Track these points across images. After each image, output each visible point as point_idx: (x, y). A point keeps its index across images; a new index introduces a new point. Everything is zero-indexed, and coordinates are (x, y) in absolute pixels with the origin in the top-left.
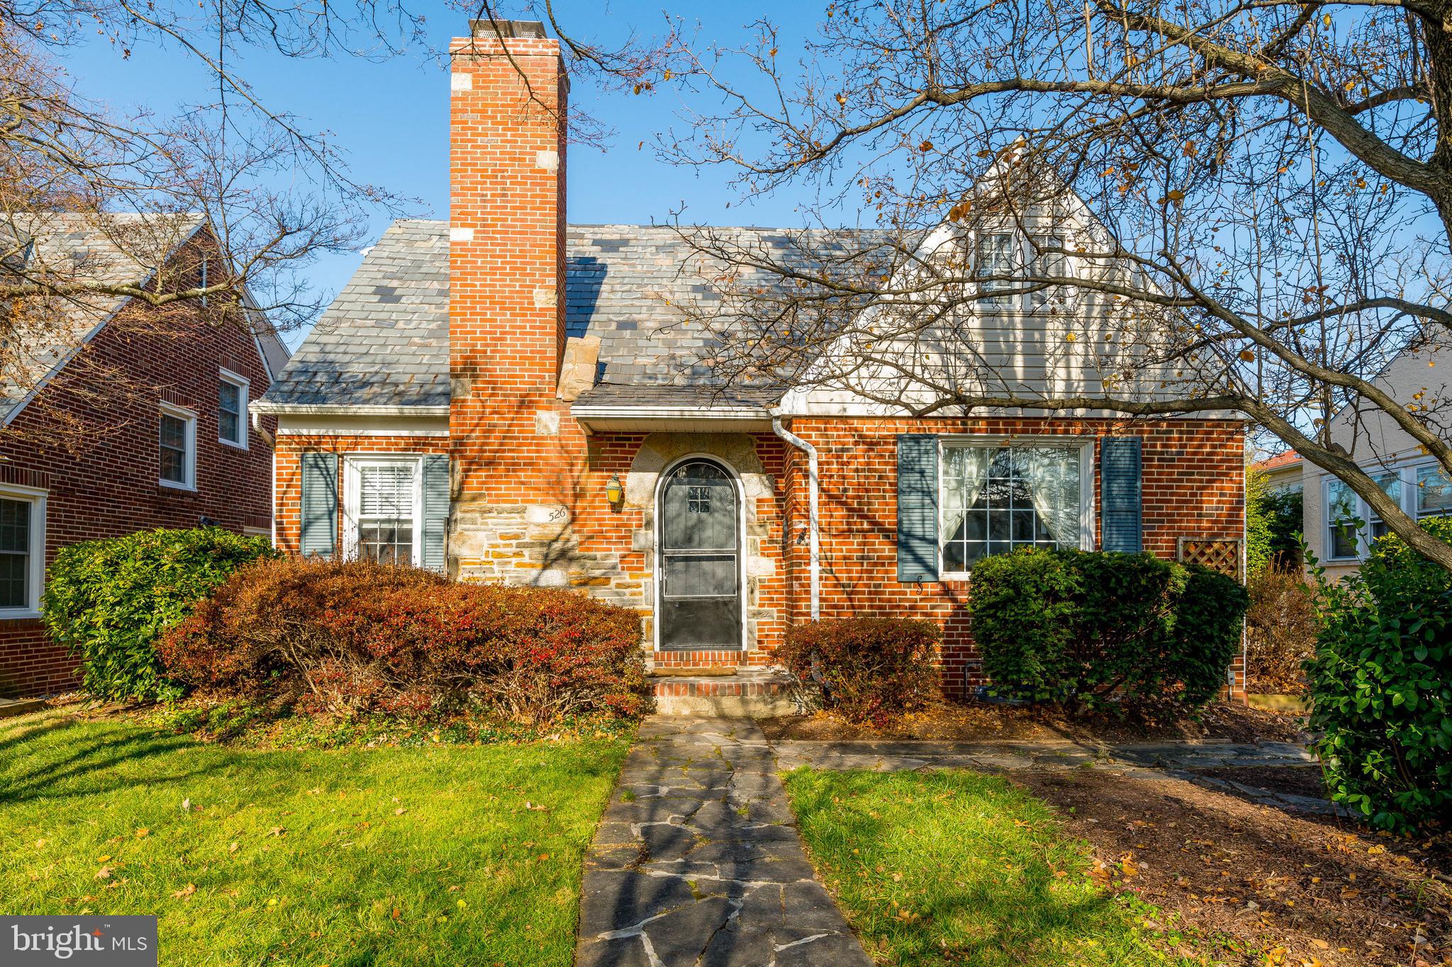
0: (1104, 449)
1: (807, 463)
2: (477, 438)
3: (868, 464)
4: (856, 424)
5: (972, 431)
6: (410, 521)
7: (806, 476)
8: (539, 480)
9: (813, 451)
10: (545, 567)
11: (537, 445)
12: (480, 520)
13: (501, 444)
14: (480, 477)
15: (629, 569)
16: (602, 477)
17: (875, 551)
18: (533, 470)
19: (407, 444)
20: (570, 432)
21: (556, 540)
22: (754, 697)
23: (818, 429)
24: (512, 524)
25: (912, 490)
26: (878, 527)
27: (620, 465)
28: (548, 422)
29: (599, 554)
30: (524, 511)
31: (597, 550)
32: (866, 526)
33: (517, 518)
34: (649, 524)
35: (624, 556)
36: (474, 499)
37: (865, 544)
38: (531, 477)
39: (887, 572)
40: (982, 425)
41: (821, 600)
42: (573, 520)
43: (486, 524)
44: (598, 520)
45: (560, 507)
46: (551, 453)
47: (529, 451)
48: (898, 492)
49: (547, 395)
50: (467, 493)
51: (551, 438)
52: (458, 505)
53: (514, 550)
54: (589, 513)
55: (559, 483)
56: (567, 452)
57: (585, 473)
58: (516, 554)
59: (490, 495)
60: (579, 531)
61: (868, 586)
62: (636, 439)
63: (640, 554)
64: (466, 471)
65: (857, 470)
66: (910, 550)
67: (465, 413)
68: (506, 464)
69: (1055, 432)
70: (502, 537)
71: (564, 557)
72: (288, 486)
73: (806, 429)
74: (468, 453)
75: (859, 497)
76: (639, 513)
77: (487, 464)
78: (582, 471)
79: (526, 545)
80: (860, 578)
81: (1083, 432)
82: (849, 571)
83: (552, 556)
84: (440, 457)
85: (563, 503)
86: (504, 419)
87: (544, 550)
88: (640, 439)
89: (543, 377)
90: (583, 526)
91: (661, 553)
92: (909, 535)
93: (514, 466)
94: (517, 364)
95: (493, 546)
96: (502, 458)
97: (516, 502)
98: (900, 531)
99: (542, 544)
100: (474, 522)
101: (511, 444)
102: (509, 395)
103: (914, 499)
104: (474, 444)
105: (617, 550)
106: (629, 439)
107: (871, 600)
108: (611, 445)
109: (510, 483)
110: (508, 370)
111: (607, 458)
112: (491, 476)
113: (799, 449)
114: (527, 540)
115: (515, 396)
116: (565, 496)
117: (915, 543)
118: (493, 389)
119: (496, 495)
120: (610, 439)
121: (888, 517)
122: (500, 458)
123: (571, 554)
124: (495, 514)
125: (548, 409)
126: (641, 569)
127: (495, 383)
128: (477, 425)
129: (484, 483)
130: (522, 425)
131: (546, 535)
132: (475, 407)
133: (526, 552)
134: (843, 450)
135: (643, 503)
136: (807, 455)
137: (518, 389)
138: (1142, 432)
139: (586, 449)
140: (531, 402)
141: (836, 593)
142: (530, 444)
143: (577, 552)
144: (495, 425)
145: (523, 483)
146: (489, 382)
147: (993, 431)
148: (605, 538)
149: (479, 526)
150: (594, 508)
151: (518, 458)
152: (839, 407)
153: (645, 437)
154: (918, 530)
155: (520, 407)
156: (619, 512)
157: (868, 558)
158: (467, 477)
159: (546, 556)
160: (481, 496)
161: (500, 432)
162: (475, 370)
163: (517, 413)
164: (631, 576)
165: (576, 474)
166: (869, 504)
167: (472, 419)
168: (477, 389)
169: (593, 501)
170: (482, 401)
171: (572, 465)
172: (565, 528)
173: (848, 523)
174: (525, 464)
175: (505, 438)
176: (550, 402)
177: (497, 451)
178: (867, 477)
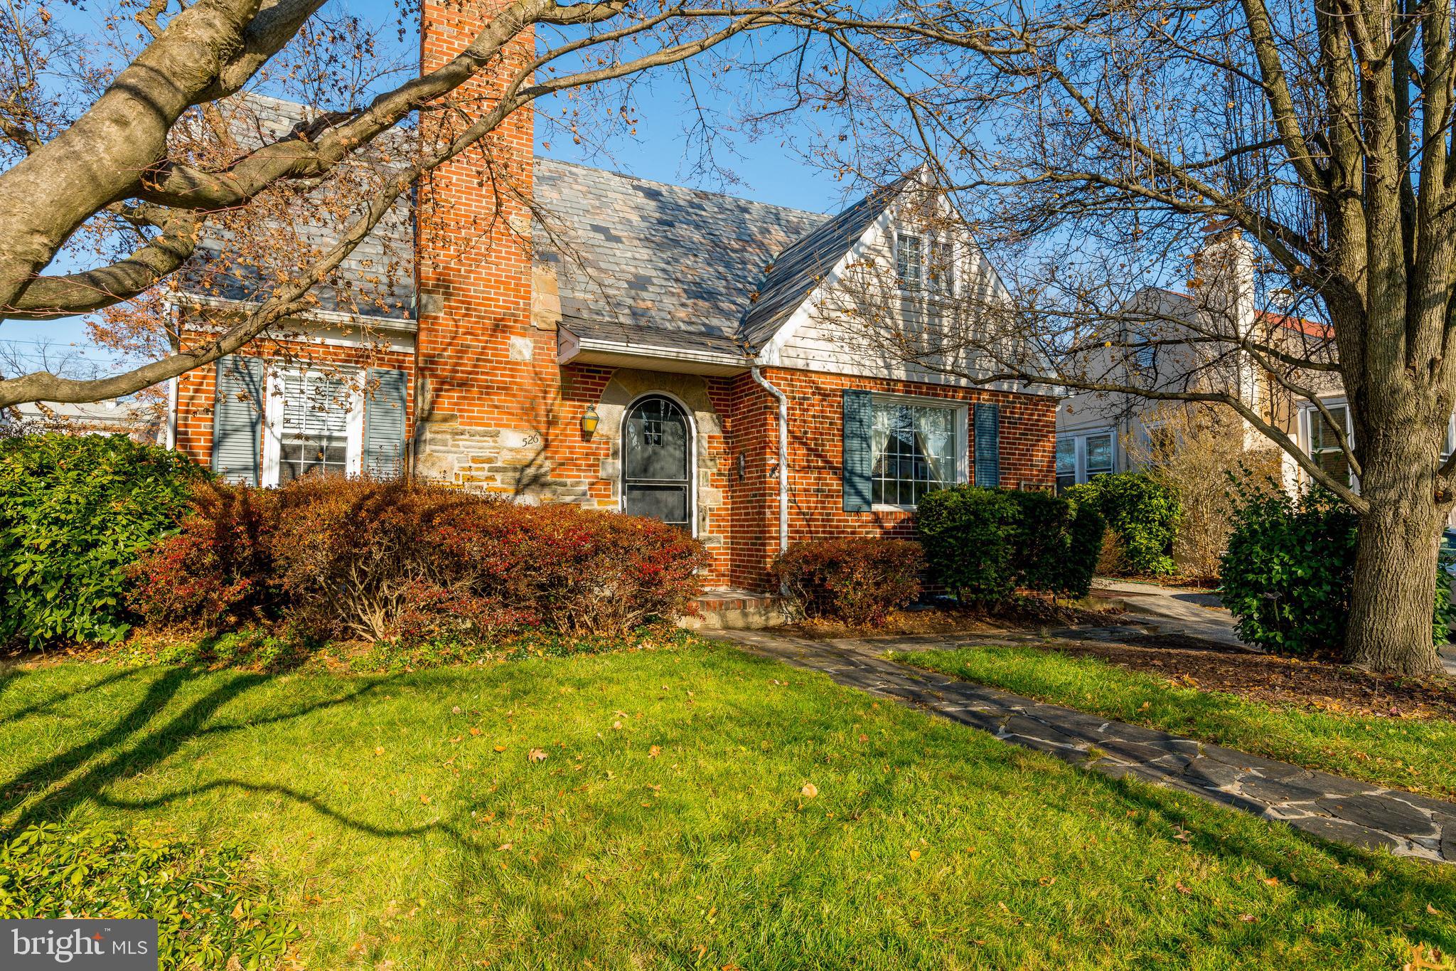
0: (974, 411)
1: (778, 407)
2: (450, 357)
3: (822, 411)
4: (814, 377)
5: (894, 391)
6: (344, 439)
7: (777, 418)
8: (514, 406)
9: (783, 398)
10: (517, 493)
11: (511, 370)
12: (450, 442)
13: (475, 366)
14: (452, 397)
15: (597, 496)
16: (574, 407)
17: (827, 485)
18: (506, 395)
19: (349, 355)
20: (543, 360)
21: (529, 466)
22: (752, 610)
23: (786, 379)
24: (485, 448)
25: (855, 435)
26: (829, 465)
27: (591, 396)
28: (521, 348)
29: (569, 481)
30: (497, 434)
31: (569, 477)
32: (820, 464)
33: (489, 442)
34: (615, 454)
35: (593, 484)
36: (445, 420)
37: (819, 479)
38: (505, 401)
39: (835, 503)
40: (900, 386)
41: (789, 526)
42: (546, 446)
43: (458, 446)
44: (569, 447)
45: (533, 433)
46: (525, 380)
47: (502, 375)
48: (843, 437)
49: (522, 322)
50: (438, 413)
51: (525, 364)
52: (428, 426)
53: (486, 473)
54: (561, 441)
55: (533, 409)
56: (540, 379)
57: (558, 402)
58: (488, 478)
59: (462, 417)
60: (552, 458)
61: (821, 514)
62: (605, 372)
63: (607, 482)
64: (438, 390)
65: (814, 416)
66: (853, 485)
67: (437, 331)
68: (479, 386)
69: (946, 396)
70: (474, 460)
71: (537, 482)
72: (196, 391)
73: (777, 378)
74: (439, 372)
75: (816, 439)
76: (607, 443)
77: (460, 385)
78: (555, 399)
79: (497, 470)
80: (816, 508)
81: (964, 398)
82: (808, 502)
83: (525, 481)
84: (387, 373)
85: (536, 429)
86: (479, 341)
87: (517, 475)
88: (609, 373)
89: (518, 303)
90: (556, 452)
91: (624, 481)
92: (852, 473)
93: (487, 390)
94: (492, 287)
95: (463, 469)
96: (476, 380)
97: (489, 425)
98: (845, 468)
99: (515, 469)
100: (445, 443)
101: (485, 367)
102: (484, 318)
103: (855, 443)
104: (446, 363)
105: (585, 477)
106: (599, 372)
107: (824, 526)
108: (583, 376)
109: (483, 405)
110: (483, 292)
111: (578, 389)
112: (464, 398)
113: (772, 395)
114: (499, 464)
115: (490, 318)
116: (539, 422)
117: (856, 479)
118: (467, 309)
119: (469, 417)
120: (582, 370)
121: (835, 457)
122: (472, 379)
123: (543, 479)
124: (467, 437)
125: (523, 335)
126: (609, 496)
127: (469, 303)
128: (450, 344)
129: (456, 404)
130: (496, 349)
131: (519, 460)
132: (447, 326)
133: (498, 477)
134: (804, 399)
135: (611, 434)
136: (778, 400)
137: (493, 313)
138: (998, 401)
139: (559, 378)
140: (505, 326)
141: (798, 520)
142: (505, 369)
143: (549, 478)
144: (468, 346)
145: (496, 407)
146: (463, 302)
147: (907, 392)
148: (575, 465)
149: (449, 448)
150: (566, 435)
151: (492, 381)
152: (803, 362)
153: (613, 371)
154: (858, 469)
155: (494, 330)
156: (588, 441)
157: (823, 491)
158: (438, 396)
159: (519, 481)
160: (453, 417)
161: (475, 353)
162: (448, 287)
163: (492, 336)
164: (599, 503)
165: (549, 401)
166: (823, 445)
167: (444, 337)
168: (450, 307)
169: (565, 429)
170: (455, 320)
171: (546, 392)
172: (538, 454)
173: (808, 461)
174: (498, 388)
175: (478, 360)
176: (525, 329)
177: (470, 373)
178: (822, 423)
